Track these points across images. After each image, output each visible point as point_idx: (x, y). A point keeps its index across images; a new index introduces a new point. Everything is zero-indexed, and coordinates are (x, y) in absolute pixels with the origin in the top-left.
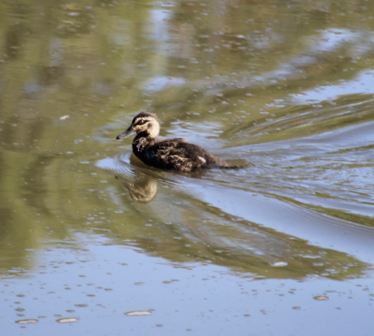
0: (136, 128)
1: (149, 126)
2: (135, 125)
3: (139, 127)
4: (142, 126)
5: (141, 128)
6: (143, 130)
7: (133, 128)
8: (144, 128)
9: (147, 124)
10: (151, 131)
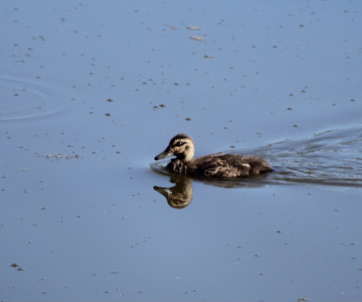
0: (174, 150)
1: (187, 148)
2: (173, 147)
3: (177, 148)
4: (180, 147)
5: (179, 150)
6: (181, 152)
7: (171, 149)
8: (181, 150)
9: (184, 146)
10: (188, 153)
